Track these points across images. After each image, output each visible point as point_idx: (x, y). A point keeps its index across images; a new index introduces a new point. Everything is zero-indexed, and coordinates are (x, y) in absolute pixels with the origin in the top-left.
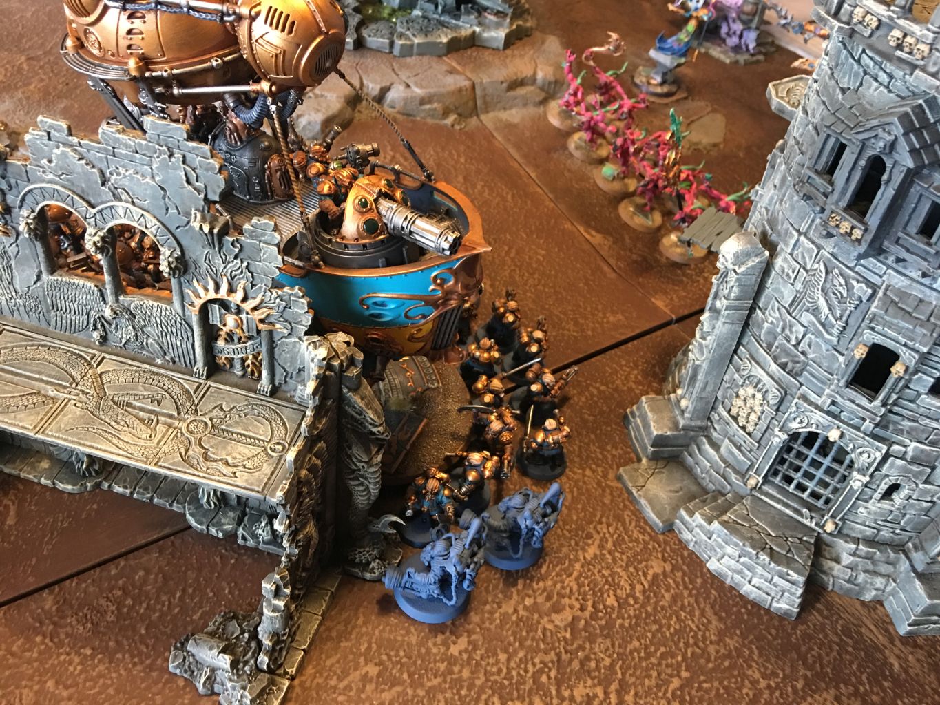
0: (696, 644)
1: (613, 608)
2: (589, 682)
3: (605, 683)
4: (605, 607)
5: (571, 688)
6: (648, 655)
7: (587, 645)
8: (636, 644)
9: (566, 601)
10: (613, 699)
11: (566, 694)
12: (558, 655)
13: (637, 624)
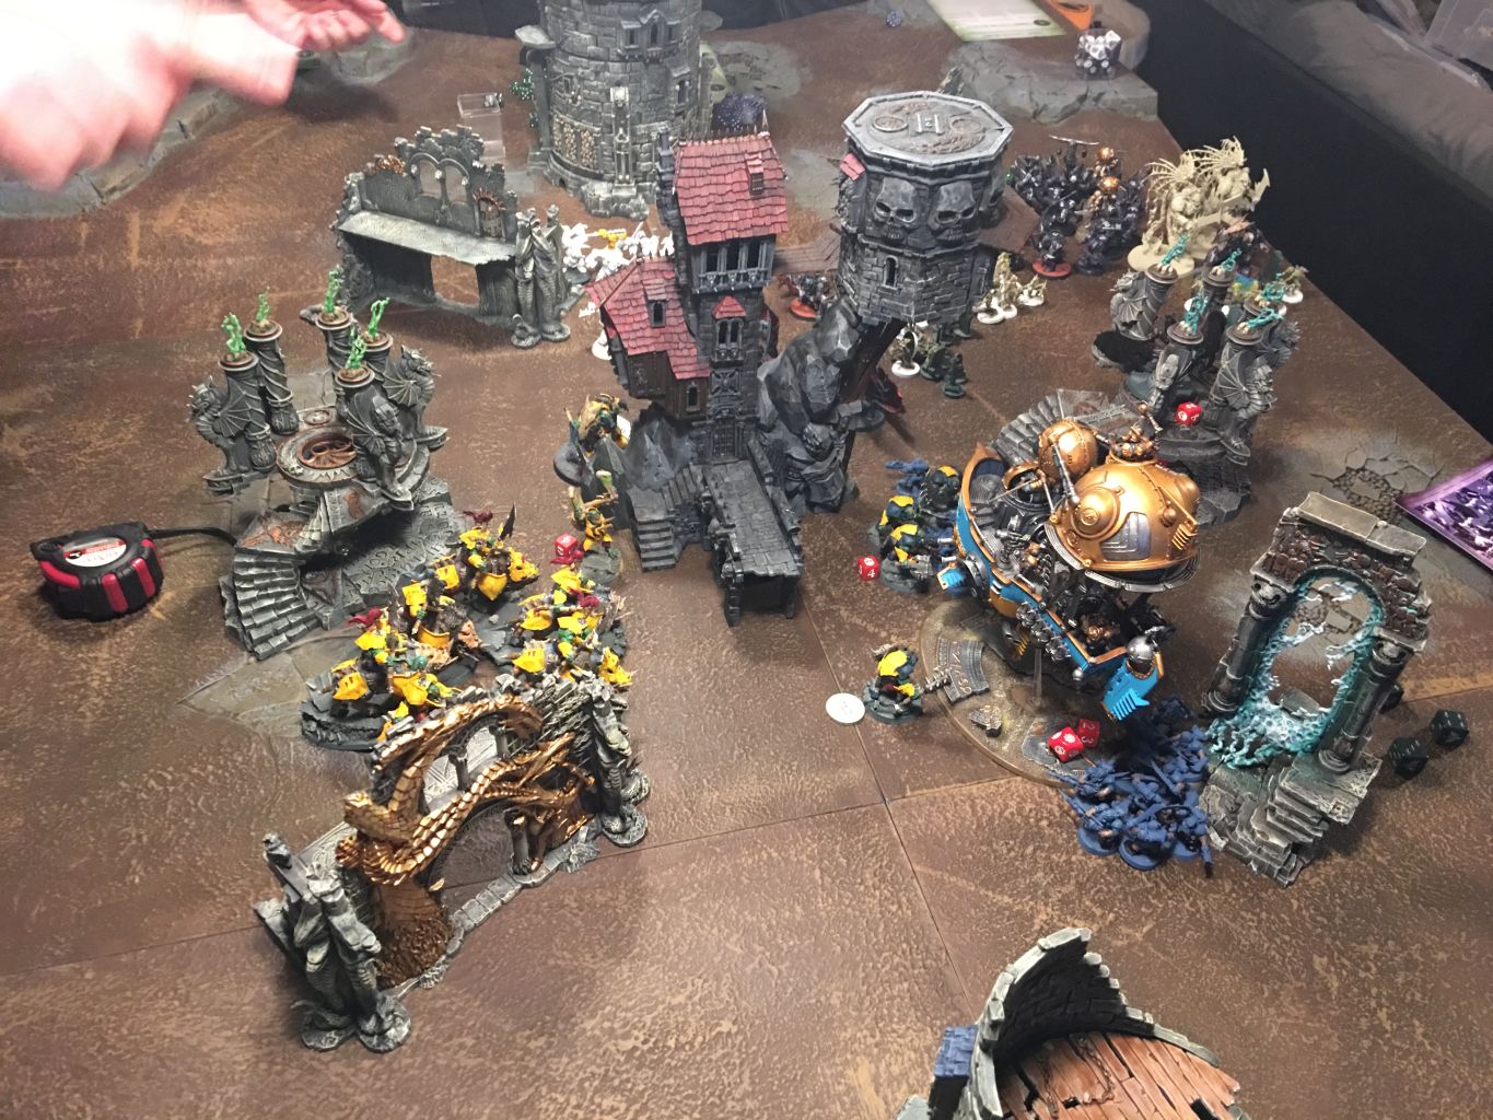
0: (720, 1097)
1: (669, 1048)
2: (619, 1097)
3: (631, 1102)
4: (664, 1046)
5: (603, 1097)
6: (677, 1092)
7: (633, 1071)
8: (671, 1081)
9: (635, 1033)
10: (631, 1115)
11: (597, 1100)
12: (607, 1071)
13: (682, 1067)
